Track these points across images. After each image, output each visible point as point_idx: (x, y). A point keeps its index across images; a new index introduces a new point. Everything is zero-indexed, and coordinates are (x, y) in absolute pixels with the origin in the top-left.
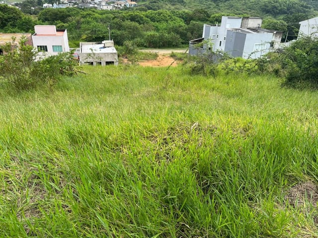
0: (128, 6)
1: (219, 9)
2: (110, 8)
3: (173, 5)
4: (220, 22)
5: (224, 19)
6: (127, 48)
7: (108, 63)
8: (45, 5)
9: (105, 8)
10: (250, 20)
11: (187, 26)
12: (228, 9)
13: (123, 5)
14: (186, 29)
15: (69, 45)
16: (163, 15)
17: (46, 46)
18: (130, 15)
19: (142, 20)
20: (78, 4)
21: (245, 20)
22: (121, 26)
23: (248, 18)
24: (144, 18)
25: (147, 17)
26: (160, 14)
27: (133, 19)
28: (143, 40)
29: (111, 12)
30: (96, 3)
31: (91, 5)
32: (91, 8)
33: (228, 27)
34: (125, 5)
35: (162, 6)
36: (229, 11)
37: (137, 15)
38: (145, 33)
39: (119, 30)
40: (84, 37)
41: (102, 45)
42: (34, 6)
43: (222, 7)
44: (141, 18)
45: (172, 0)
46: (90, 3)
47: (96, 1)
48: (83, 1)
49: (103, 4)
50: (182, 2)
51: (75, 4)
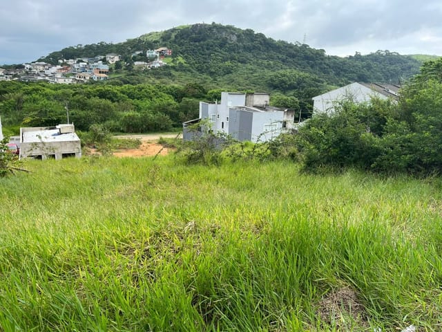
0: (96, 79)
1: (218, 84)
2: (68, 81)
3: (158, 78)
4: (219, 99)
5: (224, 95)
6: (95, 134)
7: (65, 155)
9: (61, 81)
10: (255, 96)
11: (177, 104)
12: (228, 84)
13: (88, 78)
14: (177, 108)
15: (3, 132)
16: (146, 91)
18: (98, 91)
19: (117, 97)
20: (19, 76)
21: (250, 96)
22: (86, 105)
23: (252, 94)
24: (119, 94)
25: (123, 92)
26: (140, 89)
27: (102, 95)
28: (118, 123)
29: (70, 87)
30: (47, 75)
31: (39, 78)
32: (40, 81)
33: (230, 105)
34: (91, 78)
35: (143, 79)
36: (229, 86)
37: (108, 90)
38: (121, 113)
39: (83, 109)
40: (28, 120)
41: (56, 131)
43: (220, 81)
44: (115, 95)
45: (156, 73)
46: (38, 75)
47: (48, 72)
48: (27, 72)
49: (58, 76)
50: (170, 74)
51: (15, 76)
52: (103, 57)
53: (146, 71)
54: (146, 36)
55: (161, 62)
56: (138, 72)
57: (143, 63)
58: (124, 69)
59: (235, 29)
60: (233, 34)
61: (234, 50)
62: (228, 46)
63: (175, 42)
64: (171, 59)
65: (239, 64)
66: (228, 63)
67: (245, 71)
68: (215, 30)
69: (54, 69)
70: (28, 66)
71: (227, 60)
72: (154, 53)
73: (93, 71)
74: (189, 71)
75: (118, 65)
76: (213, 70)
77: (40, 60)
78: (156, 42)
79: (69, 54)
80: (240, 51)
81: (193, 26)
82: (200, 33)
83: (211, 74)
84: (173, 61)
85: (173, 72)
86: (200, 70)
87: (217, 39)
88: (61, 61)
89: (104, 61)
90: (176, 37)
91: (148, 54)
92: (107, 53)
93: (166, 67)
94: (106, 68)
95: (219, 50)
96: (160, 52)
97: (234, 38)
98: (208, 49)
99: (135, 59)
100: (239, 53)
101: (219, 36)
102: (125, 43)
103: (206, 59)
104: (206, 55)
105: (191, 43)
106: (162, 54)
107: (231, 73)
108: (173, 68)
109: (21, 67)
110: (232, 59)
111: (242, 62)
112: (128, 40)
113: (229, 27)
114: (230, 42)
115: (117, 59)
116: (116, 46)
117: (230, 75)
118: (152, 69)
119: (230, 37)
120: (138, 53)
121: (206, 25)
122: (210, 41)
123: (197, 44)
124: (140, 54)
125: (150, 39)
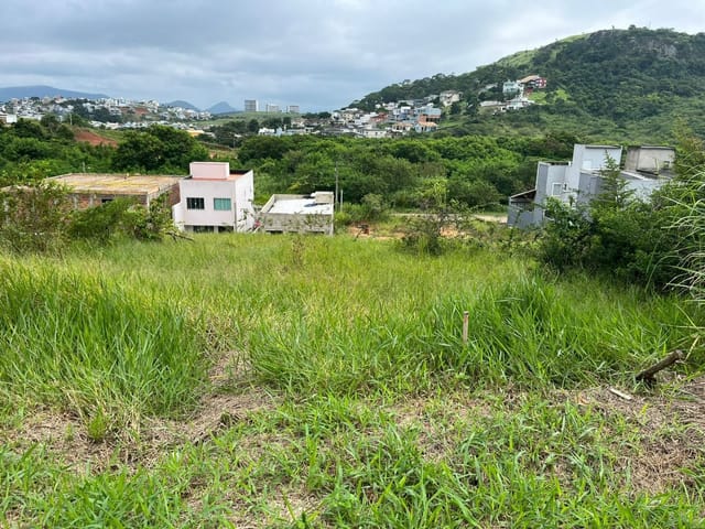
0: (419, 131)
1: (626, 135)
2: (381, 134)
3: (517, 127)
5: (578, 149)
8: (261, 131)
9: (371, 135)
11: (516, 166)
12: (648, 134)
13: (408, 129)
16: (474, 147)
17: (202, 200)
18: (398, 146)
19: (423, 156)
20: (321, 129)
21: (632, 152)
22: (374, 166)
24: (429, 152)
25: (436, 149)
26: (466, 143)
27: (403, 153)
29: (382, 142)
30: (356, 127)
31: (344, 131)
32: (345, 135)
34: (413, 129)
35: (490, 129)
36: (649, 138)
37: (414, 146)
40: (295, 186)
42: (241, 133)
43: (632, 129)
45: (514, 118)
46: (346, 127)
47: (358, 122)
48: (332, 123)
49: (369, 128)
50: (538, 120)
51: (316, 128)
52: (435, 97)
53: (499, 115)
54: (507, 58)
55: (525, 99)
56: (485, 117)
57: (496, 103)
58: (465, 114)
59: (674, 35)
60: (669, 43)
61: (668, 73)
62: (656, 65)
63: (555, 65)
64: (544, 94)
65: (677, 98)
66: (653, 97)
67: (687, 110)
68: (633, 39)
69: (367, 117)
70: (336, 114)
71: (651, 92)
72: (516, 85)
73: (418, 118)
74: (575, 112)
75: (455, 108)
76: (620, 110)
77: (352, 106)
78: (522, 67)
79: (391, 94)
80: (682, 73)
81: (593, 34)
82: (604, 46)
83: (617, 116)
84: (547, 98)
85: (544, 116)
86: (596, 111)
87: (636, 54)
88: (378, 106)
89: (437, 103)
90: (558, 55)
91: (505, 88)
92: (443, 90)
93: (534, 108)
94: (437, 112)
95: (639, 74)
96: (526, 84)
97: (672, 51)
98: (615, 73)
99: (483, 98)
100: (677, 77)
101: (641, 48)
102: (473, 74)
103: (610, 90)
104: (611, 83)
105: (585, 64)
106: (529, 87)
107: (657, 114)
108: (546, 108)
109: (325, 115)
110: (662, 88)
111: (681, 95)
112: (479, 68)
113: (662, 33)
114: (661, 59)
115: (455, 98)
116: (459, 78)
117: (654, 117)
118: (508, 111)
119: (663, 50)
120: (489, 87)
121: (617, 31)
122: (622, 59)
123: (597, 65)
124: (493, 90)
125: (514, 63)
